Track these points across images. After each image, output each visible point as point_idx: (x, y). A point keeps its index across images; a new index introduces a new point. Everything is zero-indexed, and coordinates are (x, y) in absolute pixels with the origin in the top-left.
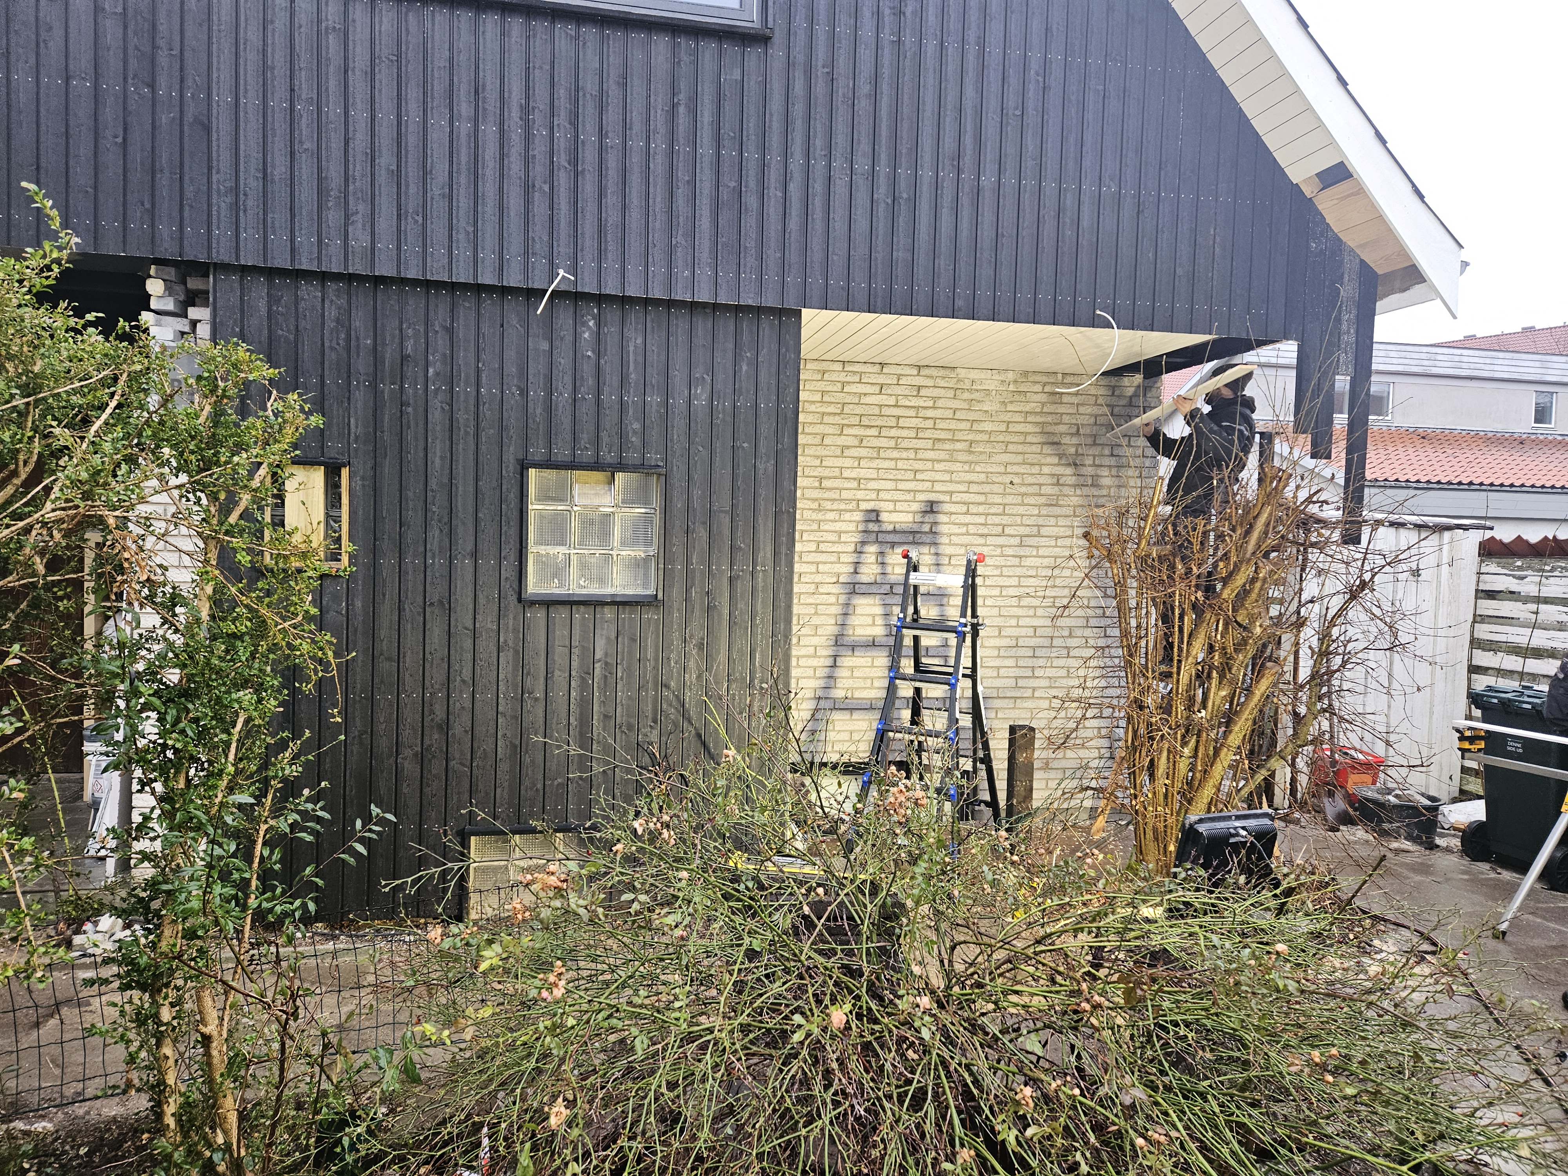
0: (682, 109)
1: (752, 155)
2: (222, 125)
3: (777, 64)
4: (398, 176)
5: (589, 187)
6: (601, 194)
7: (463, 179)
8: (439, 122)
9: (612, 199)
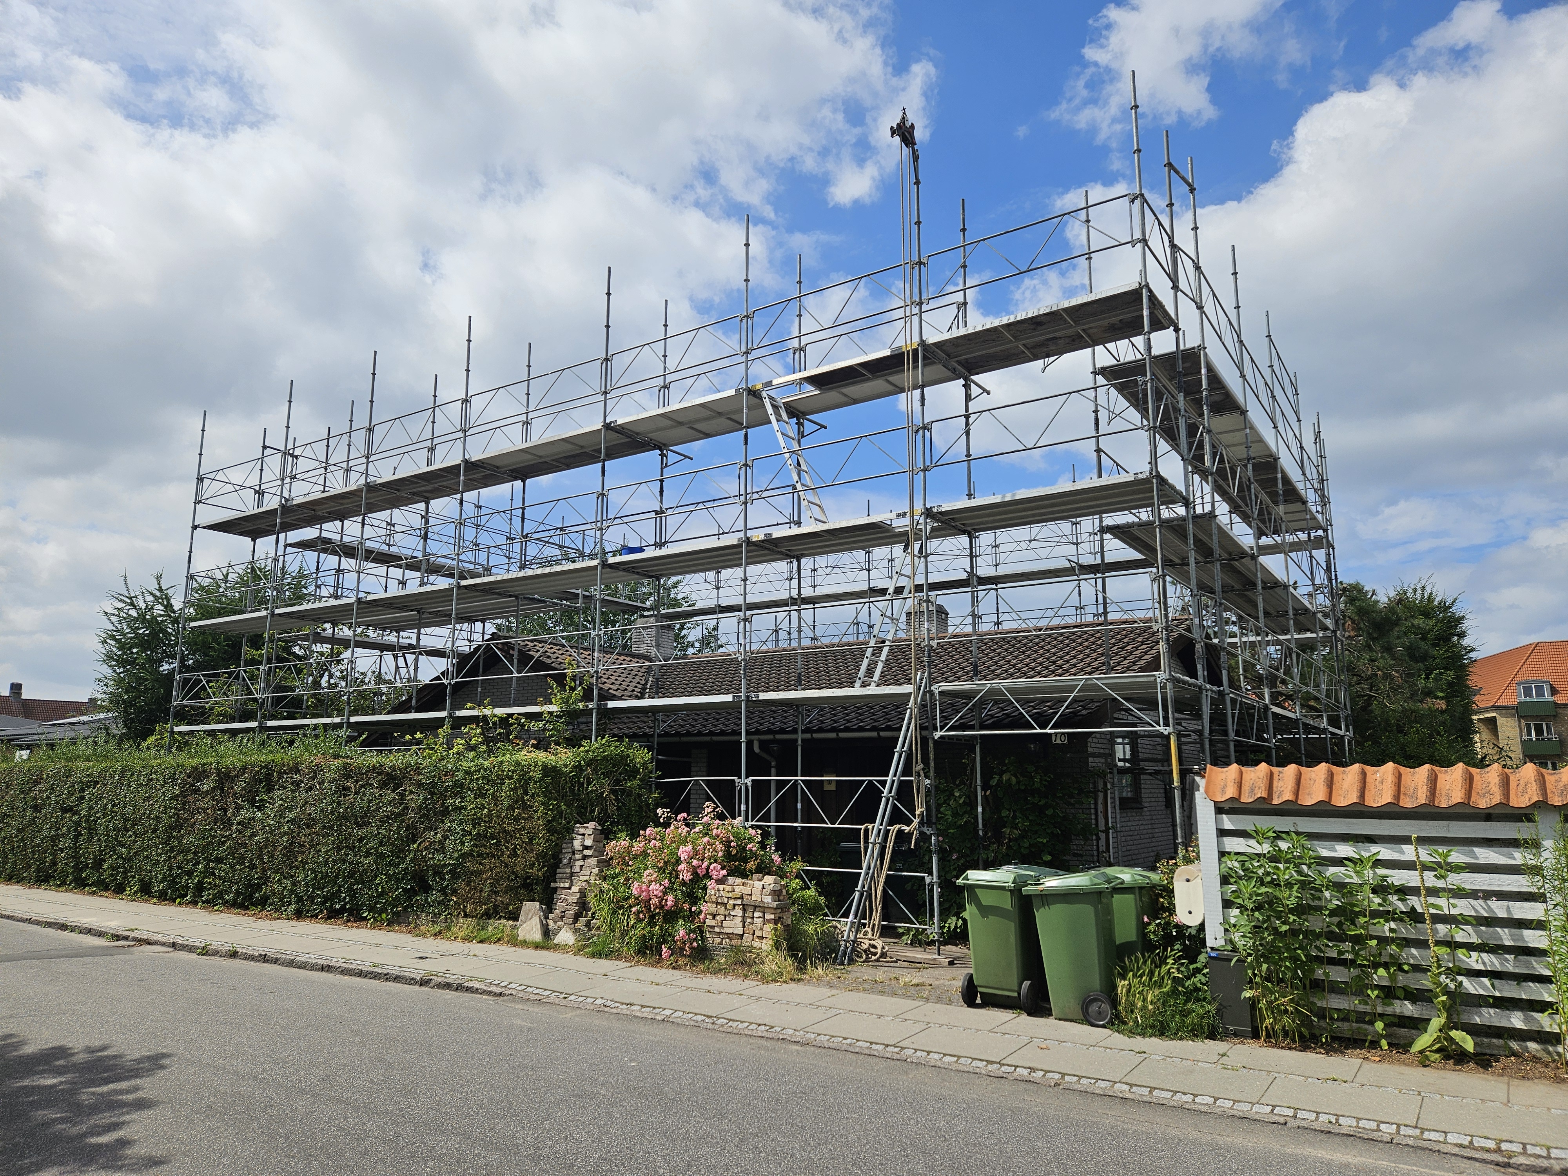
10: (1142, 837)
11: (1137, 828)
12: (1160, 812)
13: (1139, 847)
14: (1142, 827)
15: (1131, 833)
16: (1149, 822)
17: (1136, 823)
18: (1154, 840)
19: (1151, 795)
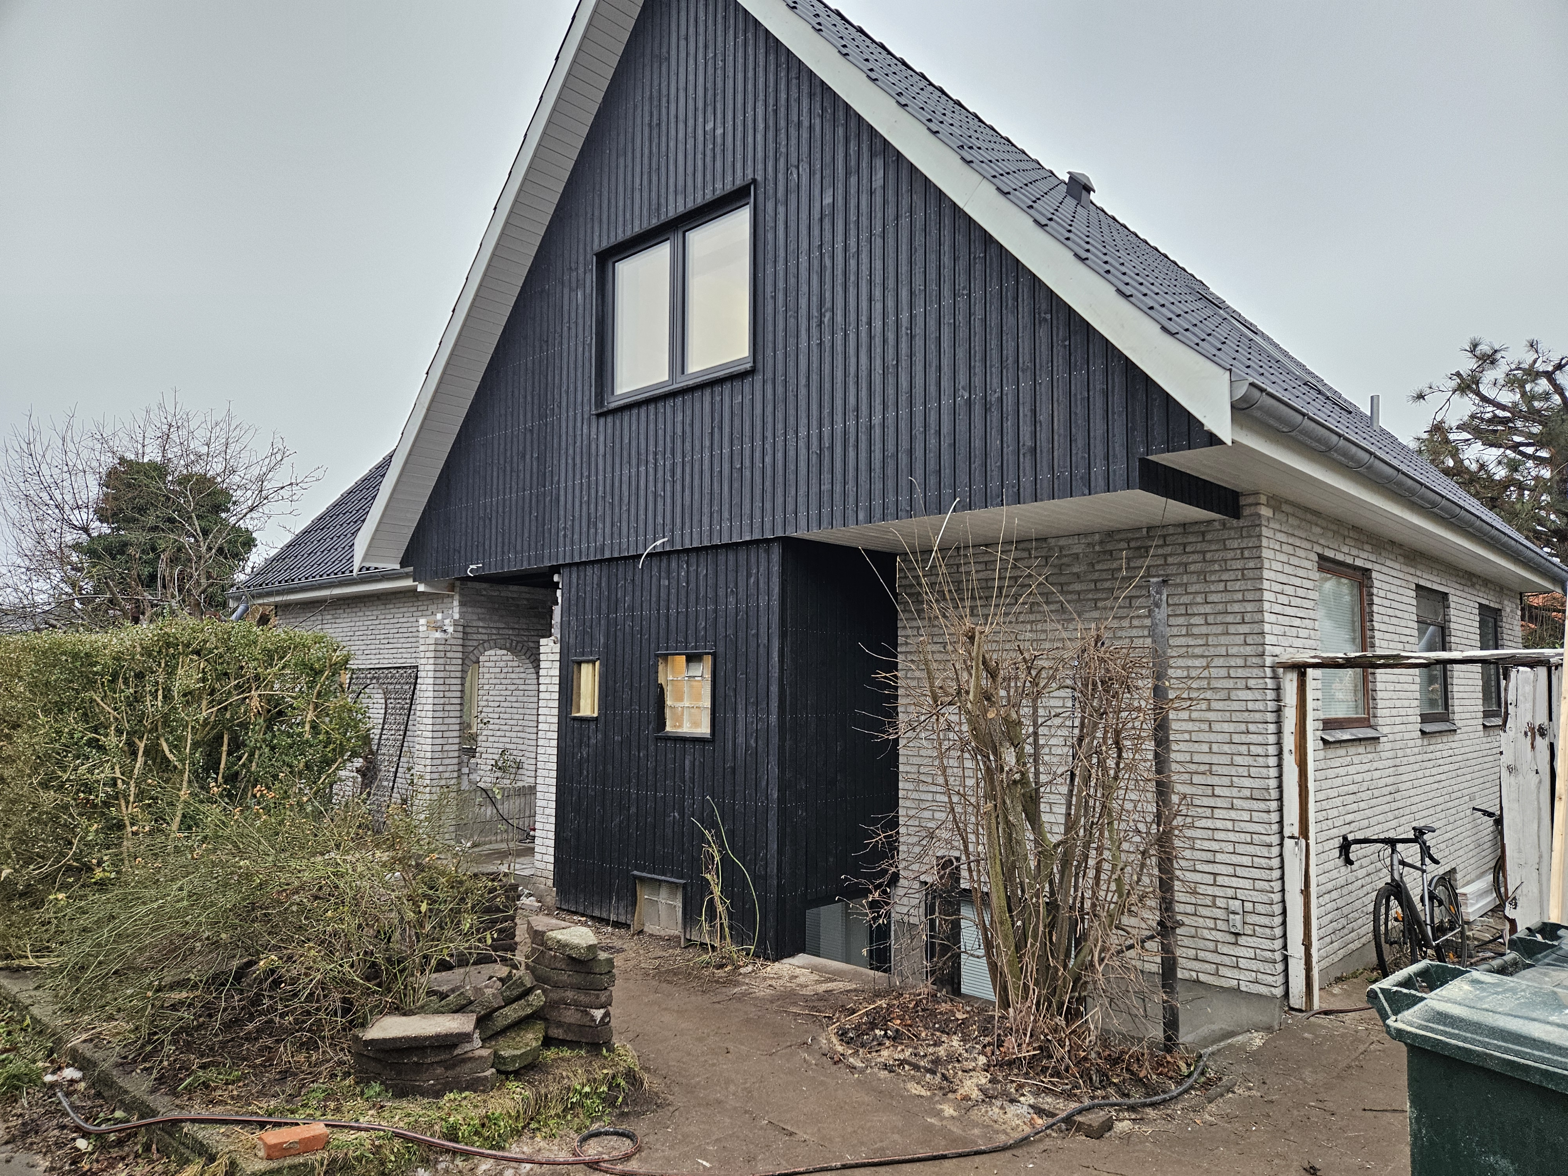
0: (716, 429)
1: (747, 446)
2: (562, 498)
3: (758, 386)
4: (612, 504)
5: (678, 487)
6: (683, 491)
7: (633, 498)
8: (626, 471)
9: (687, 492)
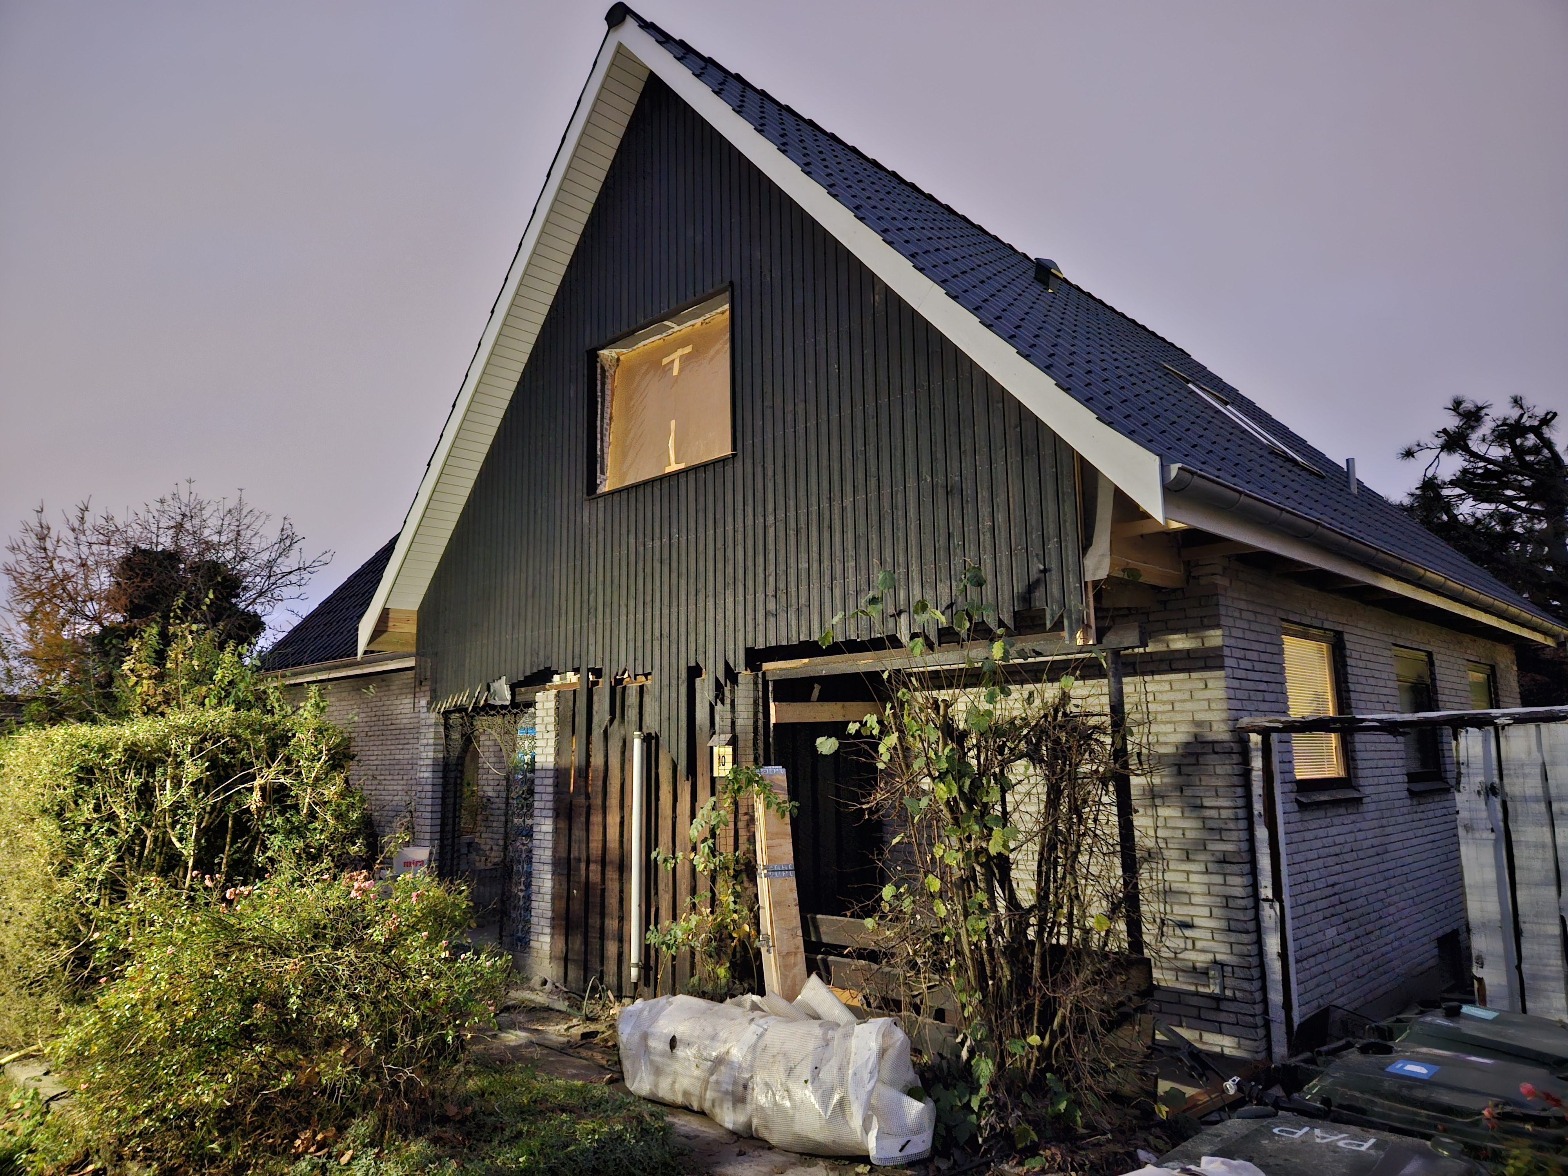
1: (730, 528)
3: (738, 472)
7: (623, 579)
9: (674, 572)
10: (1361, 854)
11: (1350, 838)
12: (1398, 803)
13: (1353, 875)
14: (1360, 836)
15: (1336, 849)
16: (1375, 823)
17: (1347, 828)
18: (1386, 857)
19: (1377, 772)
